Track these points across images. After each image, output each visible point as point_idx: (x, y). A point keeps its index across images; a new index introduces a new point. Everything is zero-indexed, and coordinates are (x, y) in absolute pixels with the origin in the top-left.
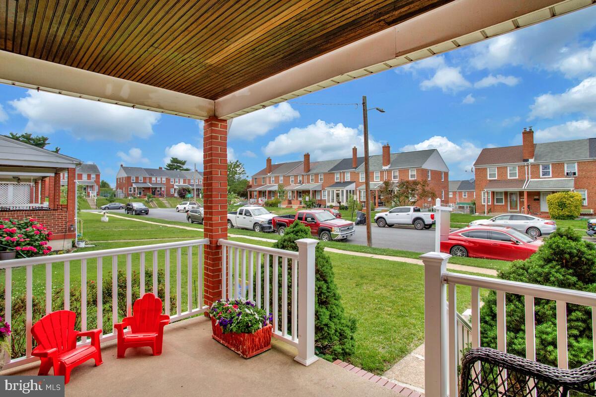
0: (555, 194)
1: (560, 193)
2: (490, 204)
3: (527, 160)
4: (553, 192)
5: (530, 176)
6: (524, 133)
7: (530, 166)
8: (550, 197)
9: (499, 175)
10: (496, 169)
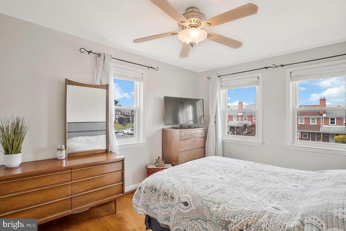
1: (342, 136)
2: (300, 137)
3: (322, 115)
4: (338, 135)
6: (320, 100)
8: (336, 137)
9: (305, 122)
10: (304, 119)
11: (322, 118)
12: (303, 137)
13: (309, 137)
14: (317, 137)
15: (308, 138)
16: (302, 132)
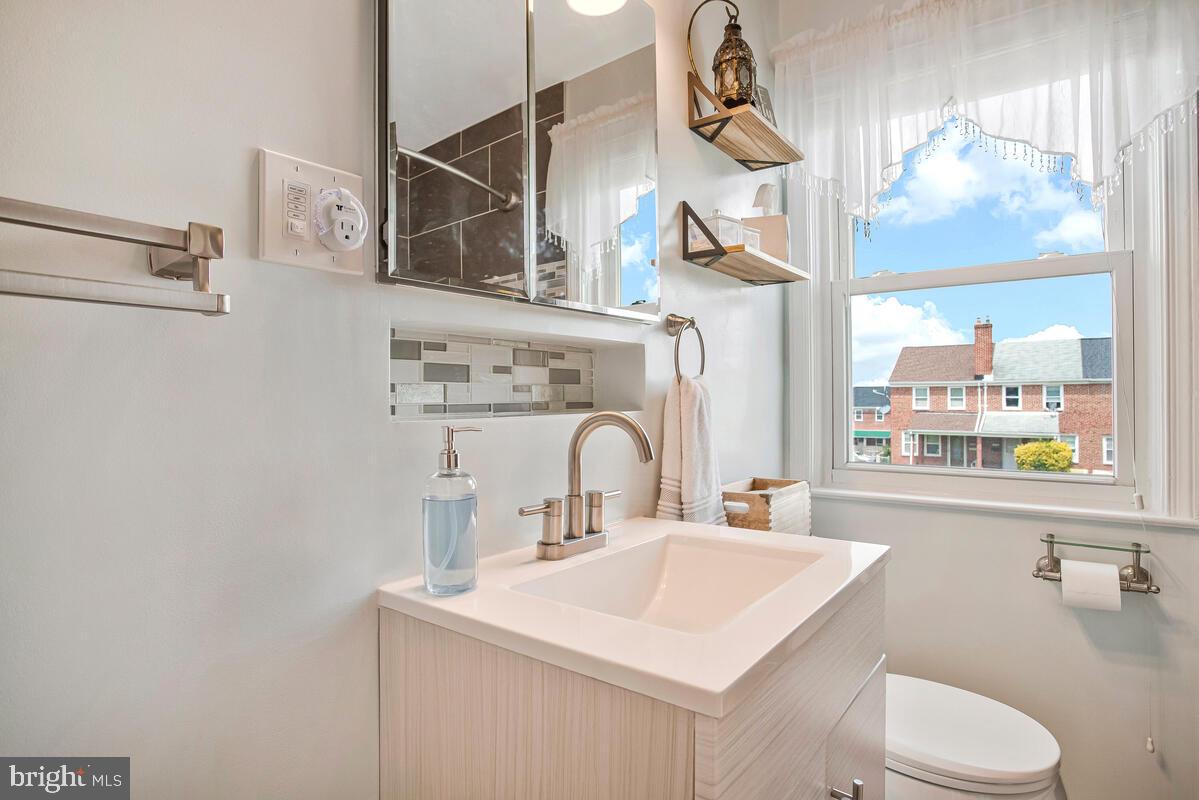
0: (1029, 445)
1: (1036, 444)
2: (916, 454)
3: (979, 377)
4: (1025, 441)
5: (986, 406)
6: (977, 327)
7: (986, 388)
8: (1020, 449)
9: (932, 402)
10: (928, 391)
11: (982, 387)
12: (926, 454)
13: (944, 451)
14: (968, 451)
15: (940, 455)
16: (922, 437)
